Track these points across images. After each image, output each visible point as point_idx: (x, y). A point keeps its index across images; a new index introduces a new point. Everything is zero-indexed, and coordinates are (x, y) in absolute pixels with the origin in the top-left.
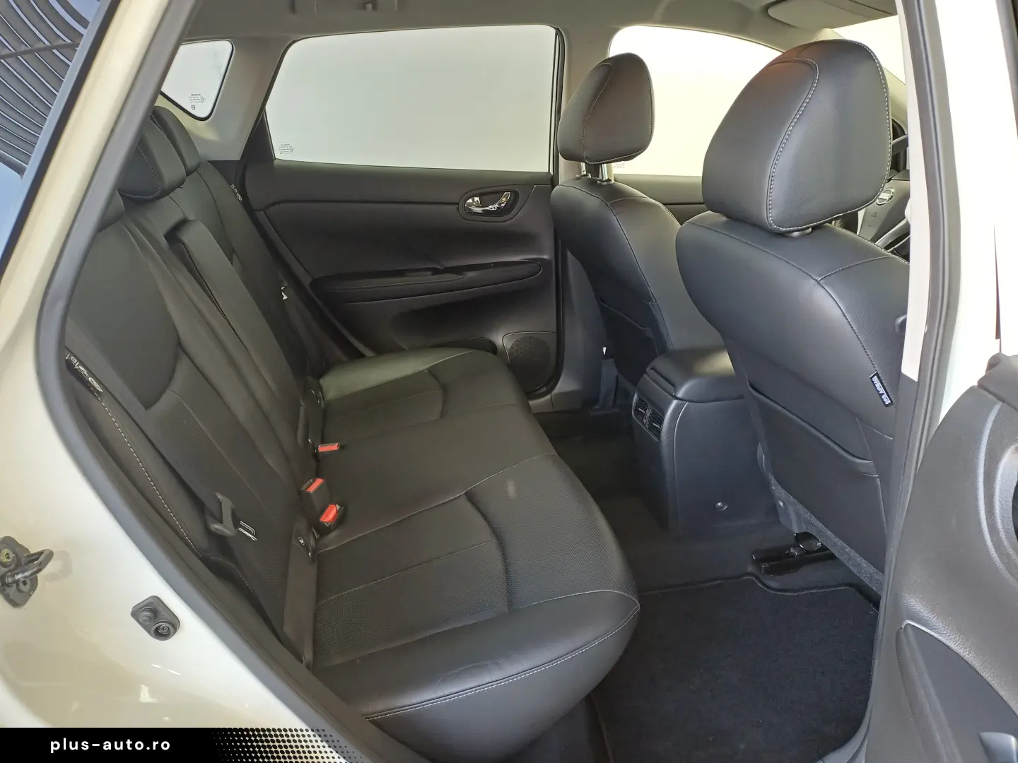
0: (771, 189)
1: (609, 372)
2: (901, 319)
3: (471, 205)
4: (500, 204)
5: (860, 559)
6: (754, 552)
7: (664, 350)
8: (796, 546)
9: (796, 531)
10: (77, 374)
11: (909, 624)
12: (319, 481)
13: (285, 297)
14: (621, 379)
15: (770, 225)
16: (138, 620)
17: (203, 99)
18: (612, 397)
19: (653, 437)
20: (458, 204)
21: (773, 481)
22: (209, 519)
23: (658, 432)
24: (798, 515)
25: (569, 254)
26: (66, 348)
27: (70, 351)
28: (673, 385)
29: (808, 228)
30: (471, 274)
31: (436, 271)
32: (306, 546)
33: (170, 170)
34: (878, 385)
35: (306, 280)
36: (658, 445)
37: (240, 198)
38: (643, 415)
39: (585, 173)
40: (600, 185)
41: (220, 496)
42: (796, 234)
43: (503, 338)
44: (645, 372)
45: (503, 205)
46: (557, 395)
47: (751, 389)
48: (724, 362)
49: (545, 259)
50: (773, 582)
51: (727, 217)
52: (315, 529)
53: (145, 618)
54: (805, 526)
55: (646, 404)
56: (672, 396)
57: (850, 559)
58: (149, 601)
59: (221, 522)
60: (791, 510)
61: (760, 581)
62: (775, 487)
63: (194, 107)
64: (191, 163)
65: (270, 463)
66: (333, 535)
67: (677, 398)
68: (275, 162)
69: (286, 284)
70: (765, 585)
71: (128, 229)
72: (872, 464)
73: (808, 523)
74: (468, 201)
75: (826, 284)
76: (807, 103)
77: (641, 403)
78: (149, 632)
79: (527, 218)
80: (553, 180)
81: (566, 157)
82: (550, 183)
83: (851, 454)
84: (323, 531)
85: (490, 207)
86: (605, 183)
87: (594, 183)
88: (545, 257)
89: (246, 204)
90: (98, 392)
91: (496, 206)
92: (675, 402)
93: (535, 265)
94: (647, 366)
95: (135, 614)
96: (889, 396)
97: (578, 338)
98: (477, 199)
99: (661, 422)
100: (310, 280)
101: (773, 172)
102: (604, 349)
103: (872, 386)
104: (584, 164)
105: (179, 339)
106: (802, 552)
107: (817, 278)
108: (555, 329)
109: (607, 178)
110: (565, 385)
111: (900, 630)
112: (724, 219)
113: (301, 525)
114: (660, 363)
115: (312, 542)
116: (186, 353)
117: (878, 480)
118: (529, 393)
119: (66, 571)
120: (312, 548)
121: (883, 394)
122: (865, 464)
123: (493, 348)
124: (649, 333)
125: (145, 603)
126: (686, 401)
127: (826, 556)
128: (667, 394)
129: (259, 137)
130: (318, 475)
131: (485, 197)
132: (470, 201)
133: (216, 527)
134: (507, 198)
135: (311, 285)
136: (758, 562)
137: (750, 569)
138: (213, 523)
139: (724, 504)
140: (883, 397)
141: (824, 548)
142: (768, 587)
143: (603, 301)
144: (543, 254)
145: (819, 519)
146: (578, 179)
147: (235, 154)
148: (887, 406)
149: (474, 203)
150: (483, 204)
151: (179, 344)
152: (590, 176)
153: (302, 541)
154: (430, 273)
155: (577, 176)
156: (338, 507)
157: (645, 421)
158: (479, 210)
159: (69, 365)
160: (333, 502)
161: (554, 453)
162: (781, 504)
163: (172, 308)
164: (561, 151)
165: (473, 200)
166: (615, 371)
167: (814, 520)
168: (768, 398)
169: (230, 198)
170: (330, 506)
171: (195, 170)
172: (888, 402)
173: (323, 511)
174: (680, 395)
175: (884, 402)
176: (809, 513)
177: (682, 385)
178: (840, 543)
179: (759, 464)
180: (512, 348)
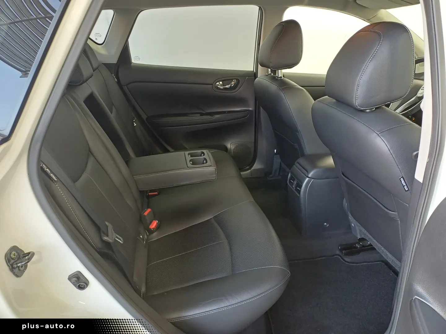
0: (358, 90)
1: (277, 160)
2: (415, 153)
3: (218, 85)
4: (231, 85)
5: (388, 254)
6: (340, 245)
7: (303, 155)
8: (359, 243)
9: (359, 237)
10: (45, 172)
11: (417, 298)
12: (149, 210)
13: (135, 125)
14: (283, 165)
15: (357, 106)
16: (71, 282)
17: (100, 36)
18: (278, 172)
19: (297, 193)
20: (212, 84)
21: (350, 215)
22: (102, 234)
23: (299, 192)
24: (360, 230)
25: (261, 109)
26: (41, 161)
27: (43, 162)
28: (307, 171)
29: (374, 108)
30: (217, 116)
31: (202, 114)
32: (143, 239)
33: (86, 71)
34: (403, 182)
35: (144, 117)
36: (299, 198)
37: (116, 80)
38: (293, 184)
39: (270, 73)
40: (277, 79)
41: (107, 223)
42: (368, 111)
43: (230, 145)
44: (294, 164)
45: (233, 85)
46: (253, 170)
47: (342, 175)
48: (330, 161)
49: (250, 110)
50: (348, 259)
51: (336, 100)
52: (147, 231)
53: (74, 281)
54: (363, 236)
55: (294, 178)
56: (306, 176)
57: (383, 252)
58: (76, 273)
59: (108, 236)
60: (357, 228)
61: (342, 258)
62: (351, 218)
63: (96, 39)
64: (95, 66)
65: (129, 202)
66: (155, 234)
67: (309, 177)
68: (132, 64)
69: (136, 119)
70: (344, 260)
71: (67, 99)
72: (397, 214)
73: (365, 234)
74: (217, 84)
75: (382, 136)
76: (376, 52)
77: (292, 178)
78: (76, 286)
79: (243, 91)
80: (255, 75)
81: (262, 65)
82: (253, 75)
83: (387, 209)
84: (151, 232)
85: (227, 86)
86: (279, 79)
87: (274, 79)
88: (250, 109)
89: (119, 82)
90: (54, 180)
91: (229, 85)
92: (307, 179)
93: (246, 112)
94: (295, 161)
95: (70, 279)
96: (407, 187)
97: (264, 145)
98: (221, 83)
99: (301, 187)
100: (147, 117)
101: (359, 83)
102: (275, 150)
103: (400, 182)
104: (270, 69)
105: (89, 147)
106: (361, 246)
107: (377, 132)
108: (253, 141)
109: (280, 76)
110: (257, 166)
111: (412, 300)
112: (334, 101)
113: (141, 229)
114: (301, 161)
115: (146, 237)
116: (92, 154)
117: (399, 221)
118: (241, 169)
119: (40, 260)
120: (146, 240)
121: (405, 186)
122: (393, 214)
123: (226, 149)
124: (296, 146)
125: (74, 274)
126: (313, 179)
127: (372, 248)
128: (304, 175)
129: (125, 53)
130: (148, 207)
131: (224, 82)
132: (218, 83)
133: (105, 238)
134: (234, 83)
135: (146, 119)
136: (341, 250)
137: (338, 252)
138: (104, 236)
139: (327, 224)
140: (405, 187)
141: (371, 245)
142: (346, 262)
143: (275, 130)
144: (249, 108)
145: (370, 234)
146: (267, 75)
147: (114, 61)
148: (406, 191)
149: (220, 84)
150: (223, 85)
151: (90, 151)
152: (272, 74)
153: (141, 237)
154: (199, 115)
155: (267, 74)
156: (157, 221)
157: (293, 186)
158: (222, 87)
159: (42, 169)
160: (155, 219)
161: (252, 200)
162: (353, 225)
163: (86, 133)
164: (259, 62)
165: (219, 83)
166: (279, 160)
167: (368, 234)
168: (350, 180)
169: (112, 81)
170: (154, 221)
171: (97, 68)
172: (407, 189)
173: (151, 223)
174: (310, 176)
175: (405, 189)
176: (366, 231)
177: (311, 171)
178: (380, 245)
179: (344, 207)
180: (234, 149)
